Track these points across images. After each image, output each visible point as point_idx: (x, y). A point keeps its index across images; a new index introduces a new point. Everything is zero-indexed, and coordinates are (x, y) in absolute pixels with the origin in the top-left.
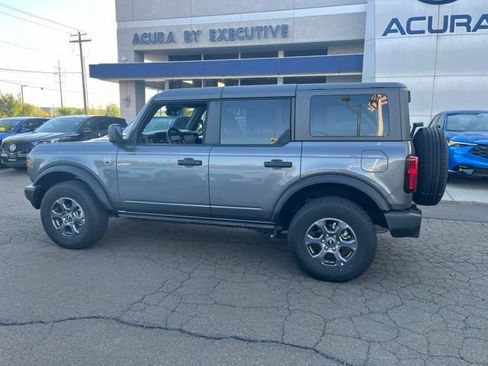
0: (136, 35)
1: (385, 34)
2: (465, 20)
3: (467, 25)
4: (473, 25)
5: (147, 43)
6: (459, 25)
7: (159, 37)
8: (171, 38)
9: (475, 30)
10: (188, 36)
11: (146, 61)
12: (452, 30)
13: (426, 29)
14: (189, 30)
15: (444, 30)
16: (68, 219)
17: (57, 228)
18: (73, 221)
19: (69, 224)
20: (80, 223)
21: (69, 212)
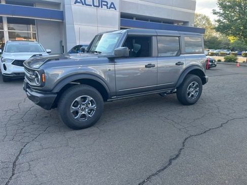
1: (75, 3)
2: (106, 4)
3: (107, 5)
4: (109, 6)
6: (104, 5)
9: (109, 9)
12: (102, 7)
13: (92, 4)
15: (99, 7)
16: (82, 110)
17: (75, 118)
18: (87, 110)
19: (83, 113)
20: (94, 110)
21: (84, 105)
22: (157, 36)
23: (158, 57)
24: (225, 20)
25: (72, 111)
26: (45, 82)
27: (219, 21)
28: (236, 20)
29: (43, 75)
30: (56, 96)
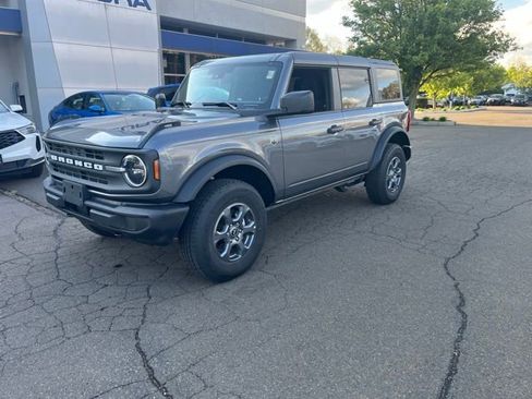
9: (135, 6)
12: (116, 2)
16: (233, 236)
17: (222, 255)
18: (240, 235)
19: (234, 241)
20: (251, 234)
21: (234, 224)
22: (338, 66)
23: (342, 110)
24: (366, 38)
25: (216, 242)
26: (159, 180)
27: (355, 39)
28: (389, 37)
29: (156, 162)
30: (187, 209)
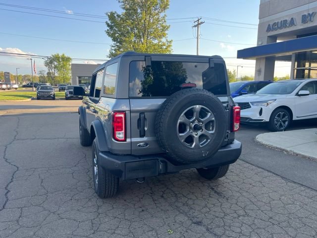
0: (269, 25)
5: (276, 29)
7: (284, 24)
8: (292, 23)
10: (305, 19)
11: (278, 41)
14: (306, 14)
